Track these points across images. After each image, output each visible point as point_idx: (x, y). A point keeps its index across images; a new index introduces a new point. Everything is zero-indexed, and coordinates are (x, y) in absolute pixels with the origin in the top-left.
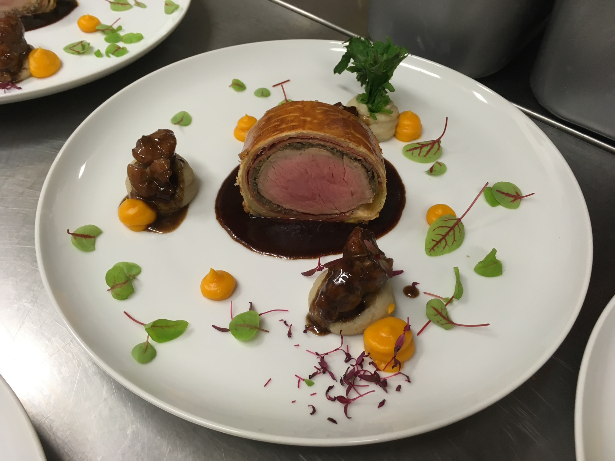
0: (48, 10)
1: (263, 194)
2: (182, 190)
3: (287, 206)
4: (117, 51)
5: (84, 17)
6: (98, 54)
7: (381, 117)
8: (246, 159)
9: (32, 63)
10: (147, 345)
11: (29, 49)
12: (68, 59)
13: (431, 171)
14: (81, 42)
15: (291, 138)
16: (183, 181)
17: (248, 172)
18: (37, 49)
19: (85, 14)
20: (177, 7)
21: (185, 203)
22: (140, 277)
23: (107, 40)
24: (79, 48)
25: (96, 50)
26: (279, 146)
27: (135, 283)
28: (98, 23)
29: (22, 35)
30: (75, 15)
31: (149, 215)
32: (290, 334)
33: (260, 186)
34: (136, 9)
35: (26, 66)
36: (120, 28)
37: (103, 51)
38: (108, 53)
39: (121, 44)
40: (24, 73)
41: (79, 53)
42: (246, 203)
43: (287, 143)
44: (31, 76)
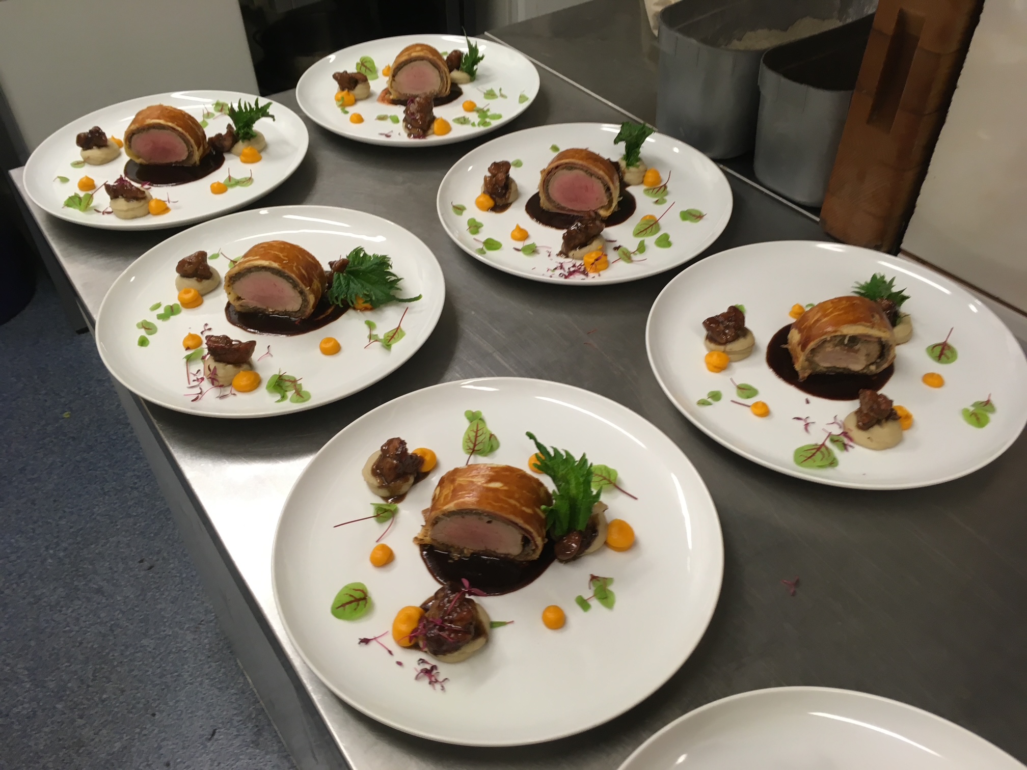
0: (444, 95)
1: (551, 196)
2: (510, 193)
3: (563, 205)
4: (485, 124)
5: (467, 102)
6: (473, 124)
7: (632, 169)
8: (544, 174)
9: (435, 126)
10: (482, 249)
11: (433, 119)
12: (454, 126)
13: (656, 202)
14: (464, 117)
15: (566, 163)
16: (511, 189)
17: (544, 181)
18: (439, 119)
19: (468, 99)
20: (527, 99)
21: (510, 201)
22: (482, 228)
23: (479, 117)
24: (462, 120)
25: (472, 121)
26: (560, 167)
27: (480, 230)
28: (475, 105)
29: (432, 109)
30: (461, 99)
31: (491, 203)
32: (549, 256)
33: (550, 191)
34: (500, 99)
35: (432, 127)
36: (488, 110)
37: (476, 123)
38: (479, 125)
39: (488, 120)
40: (430, 132)
41: (462, 123)
42: (541, 201)
43: (564, 166)
44: (433, 133)
